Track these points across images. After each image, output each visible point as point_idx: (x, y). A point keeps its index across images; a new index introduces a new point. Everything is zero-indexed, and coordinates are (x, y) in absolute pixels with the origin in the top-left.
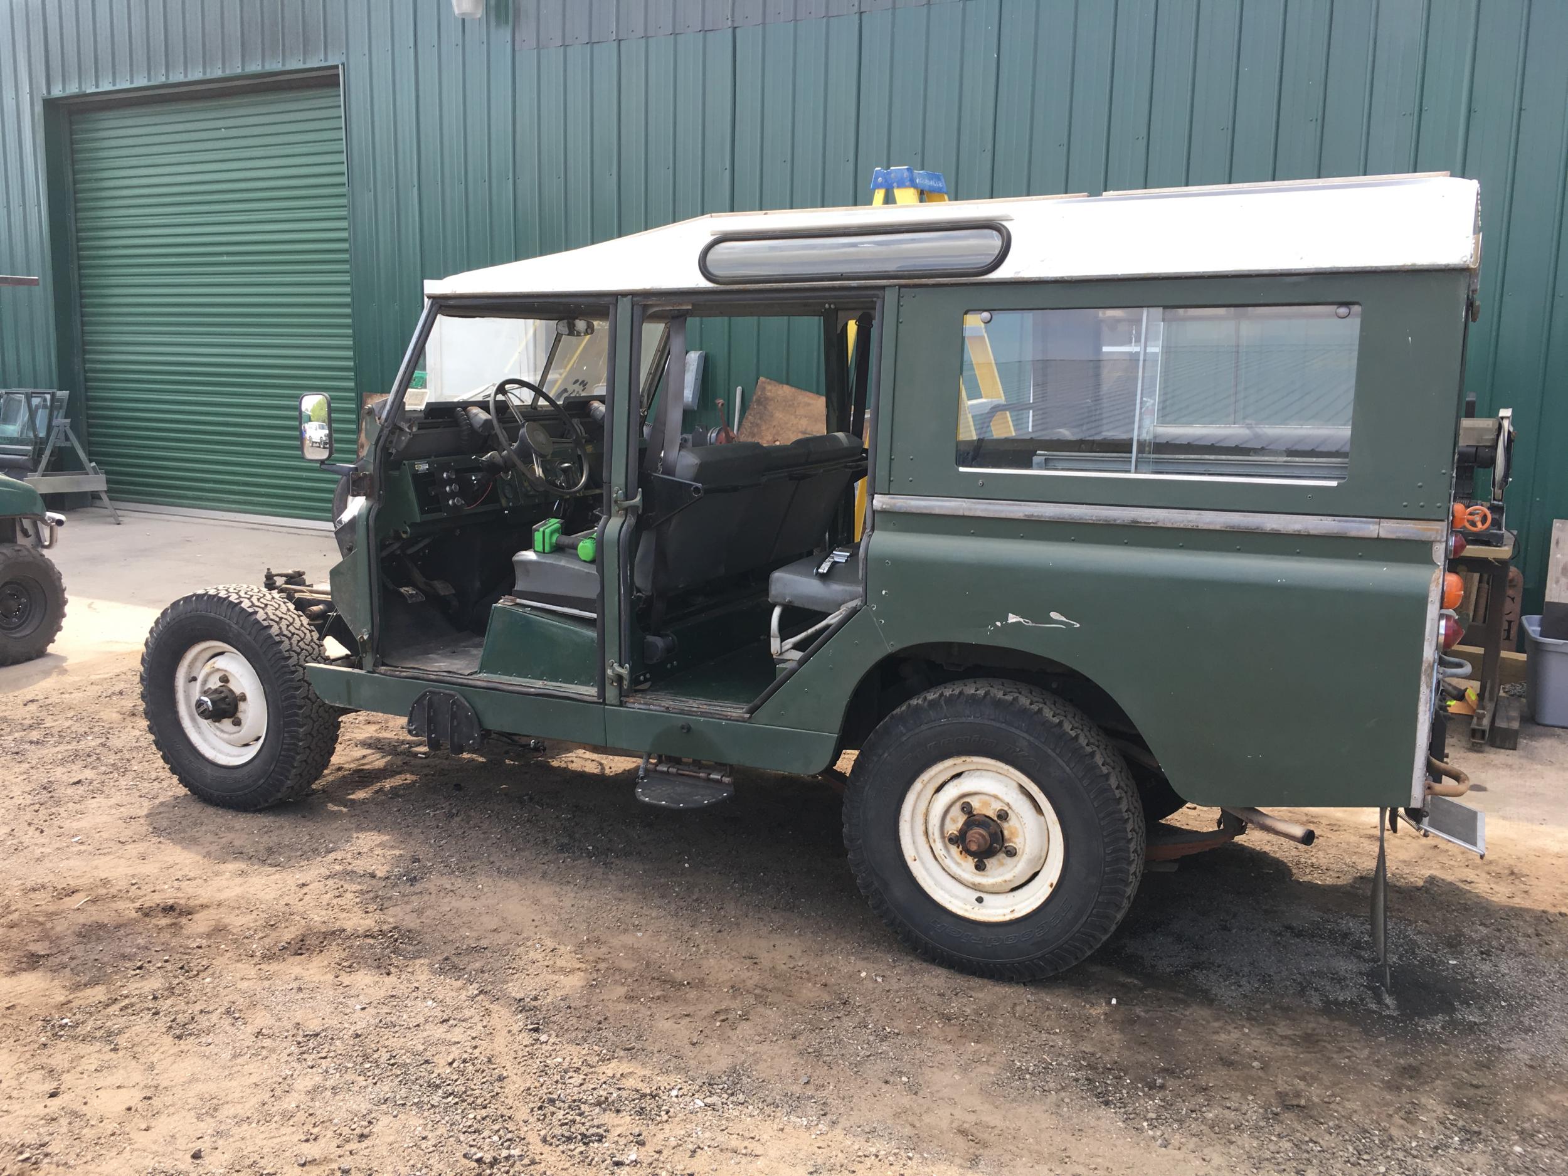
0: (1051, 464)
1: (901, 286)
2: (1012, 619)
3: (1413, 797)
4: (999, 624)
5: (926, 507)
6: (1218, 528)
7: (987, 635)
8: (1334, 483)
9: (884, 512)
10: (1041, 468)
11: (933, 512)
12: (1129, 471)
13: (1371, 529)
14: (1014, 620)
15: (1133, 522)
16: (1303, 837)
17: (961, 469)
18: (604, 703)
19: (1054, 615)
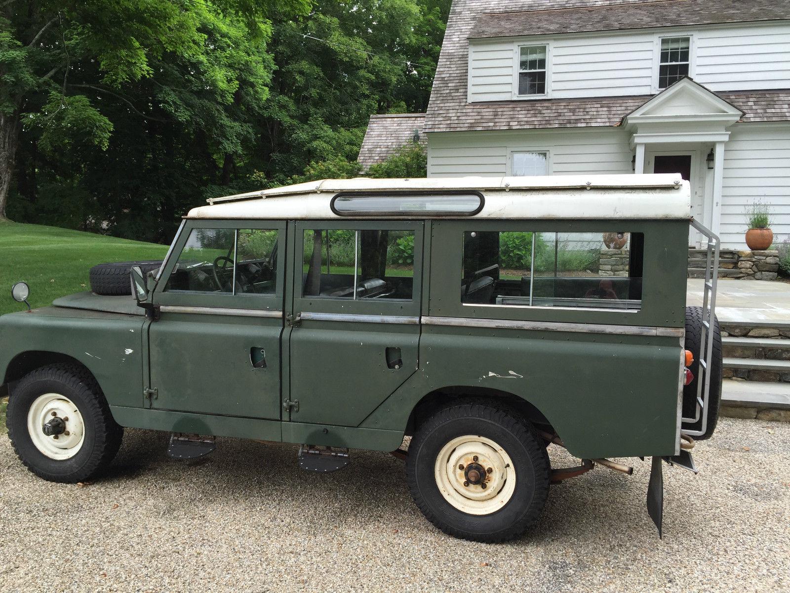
0: (505, 302)
1: (432, 220)
2: (491, 374)
3: (676, 450)
4: (484, 377)
5: (447, 322)
6: (585, 331)
7: (479, 382)
8: (636, 311)
9: (426, 325)
10: (499, 304)
11: (451, 324)
12: (529, 305)
13: (653, 332)
14: (492, 375)
15: (546, 329)
16: (629, 471)
17: (464, 304)
18: (281, 420)
19: (511, 372)
